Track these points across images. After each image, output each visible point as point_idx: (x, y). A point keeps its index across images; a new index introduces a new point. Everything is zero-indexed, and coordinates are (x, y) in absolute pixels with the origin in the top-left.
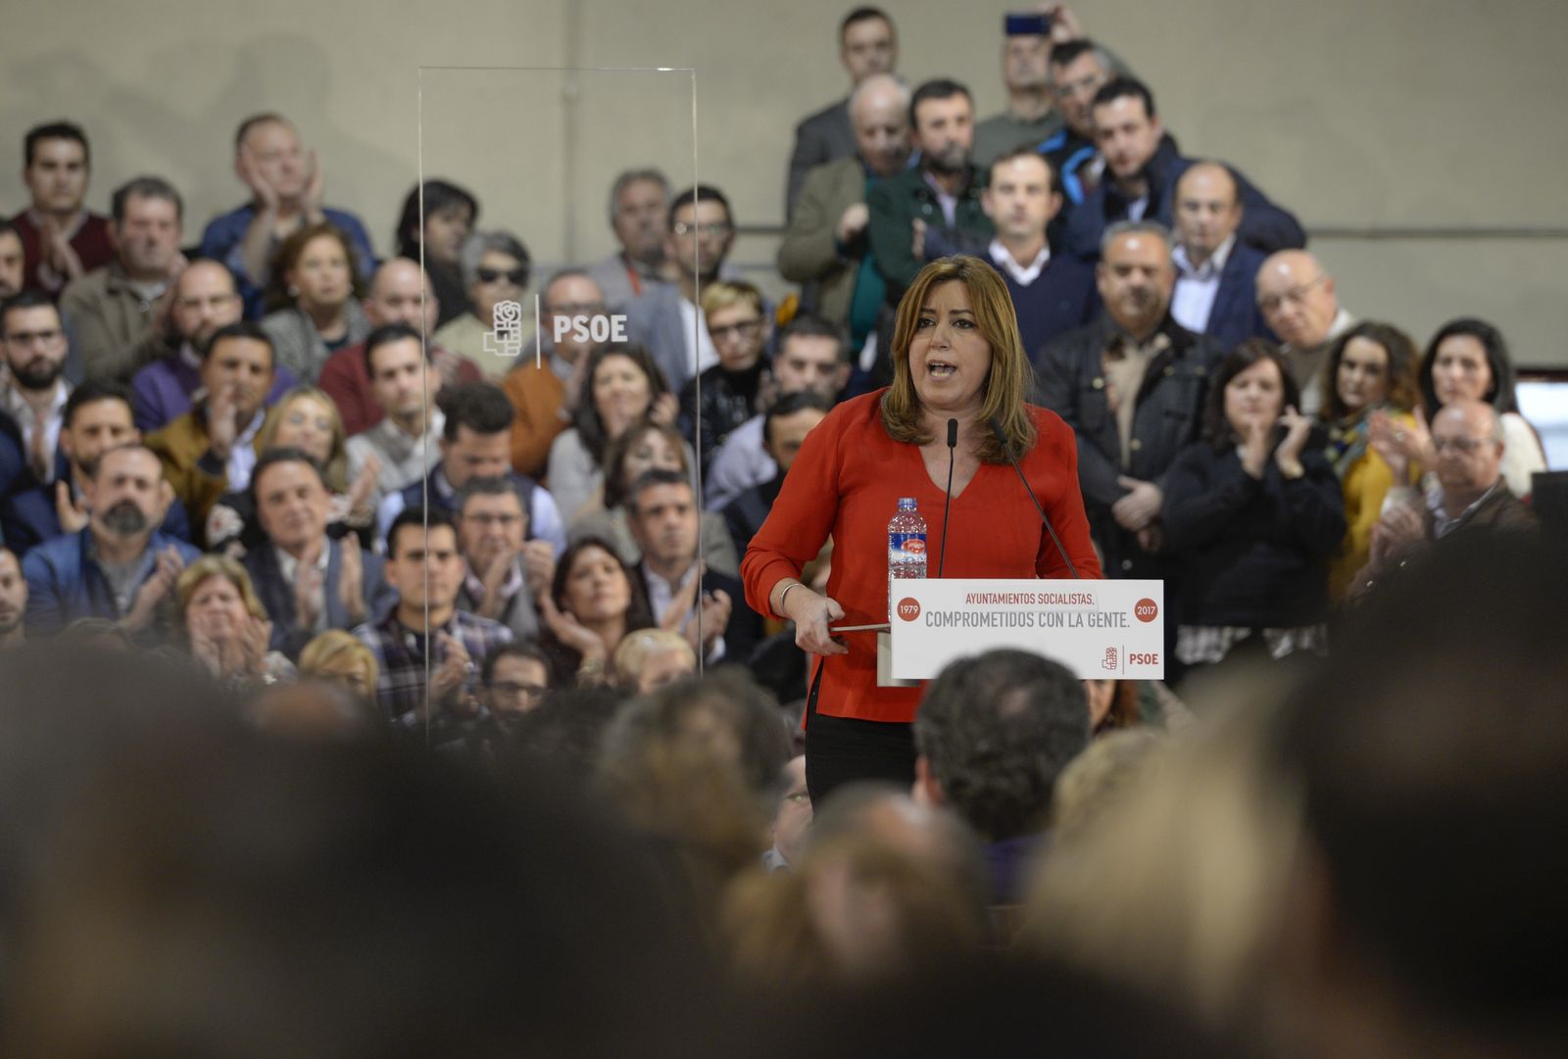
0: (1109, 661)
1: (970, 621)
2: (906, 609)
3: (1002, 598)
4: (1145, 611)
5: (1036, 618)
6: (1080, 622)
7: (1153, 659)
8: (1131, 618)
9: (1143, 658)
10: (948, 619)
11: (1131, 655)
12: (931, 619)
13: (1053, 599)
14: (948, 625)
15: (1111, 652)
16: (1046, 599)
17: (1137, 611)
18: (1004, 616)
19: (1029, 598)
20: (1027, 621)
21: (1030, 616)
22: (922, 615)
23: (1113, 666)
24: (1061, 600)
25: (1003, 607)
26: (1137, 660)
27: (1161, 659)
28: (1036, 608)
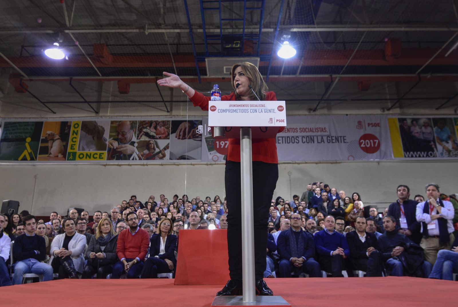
0: (270, 121)
1: (230, 111)
2: (212, 108)
3: (239, 106)
4: (280, 108)
5: (249, 110)
6: (262, 111)
7: (283, 121)
8: (276, 110)
9: (280, 121)
10: (224, 111)
11: (277, 120)
12: (219, 111)
13: (254, 106)
14: (224, 112)
15: (271, 119)
16: (252, 106)
17: (278, 109)
18: (240, 110)
19: (247, 106)
20: (247, 111)
21: (248, 110)
22: (217, 110)
23: (272, 123)
24: (256, 106)
25: (240, 108)
26: (278, 121)
27: (285, 121)
28: (249, 108)
